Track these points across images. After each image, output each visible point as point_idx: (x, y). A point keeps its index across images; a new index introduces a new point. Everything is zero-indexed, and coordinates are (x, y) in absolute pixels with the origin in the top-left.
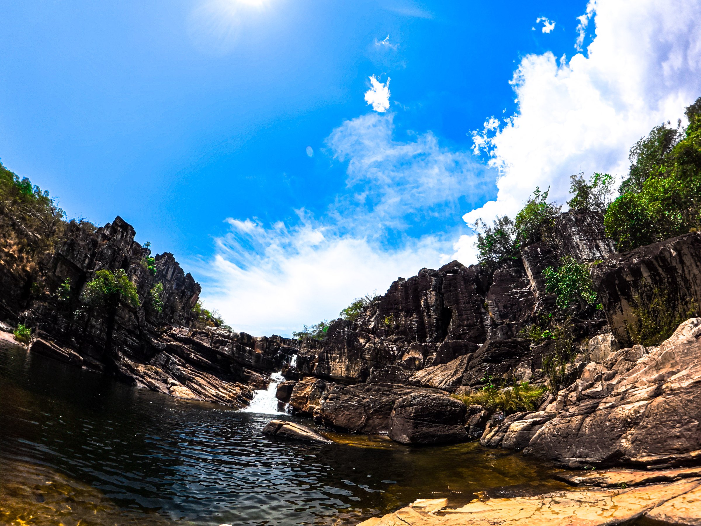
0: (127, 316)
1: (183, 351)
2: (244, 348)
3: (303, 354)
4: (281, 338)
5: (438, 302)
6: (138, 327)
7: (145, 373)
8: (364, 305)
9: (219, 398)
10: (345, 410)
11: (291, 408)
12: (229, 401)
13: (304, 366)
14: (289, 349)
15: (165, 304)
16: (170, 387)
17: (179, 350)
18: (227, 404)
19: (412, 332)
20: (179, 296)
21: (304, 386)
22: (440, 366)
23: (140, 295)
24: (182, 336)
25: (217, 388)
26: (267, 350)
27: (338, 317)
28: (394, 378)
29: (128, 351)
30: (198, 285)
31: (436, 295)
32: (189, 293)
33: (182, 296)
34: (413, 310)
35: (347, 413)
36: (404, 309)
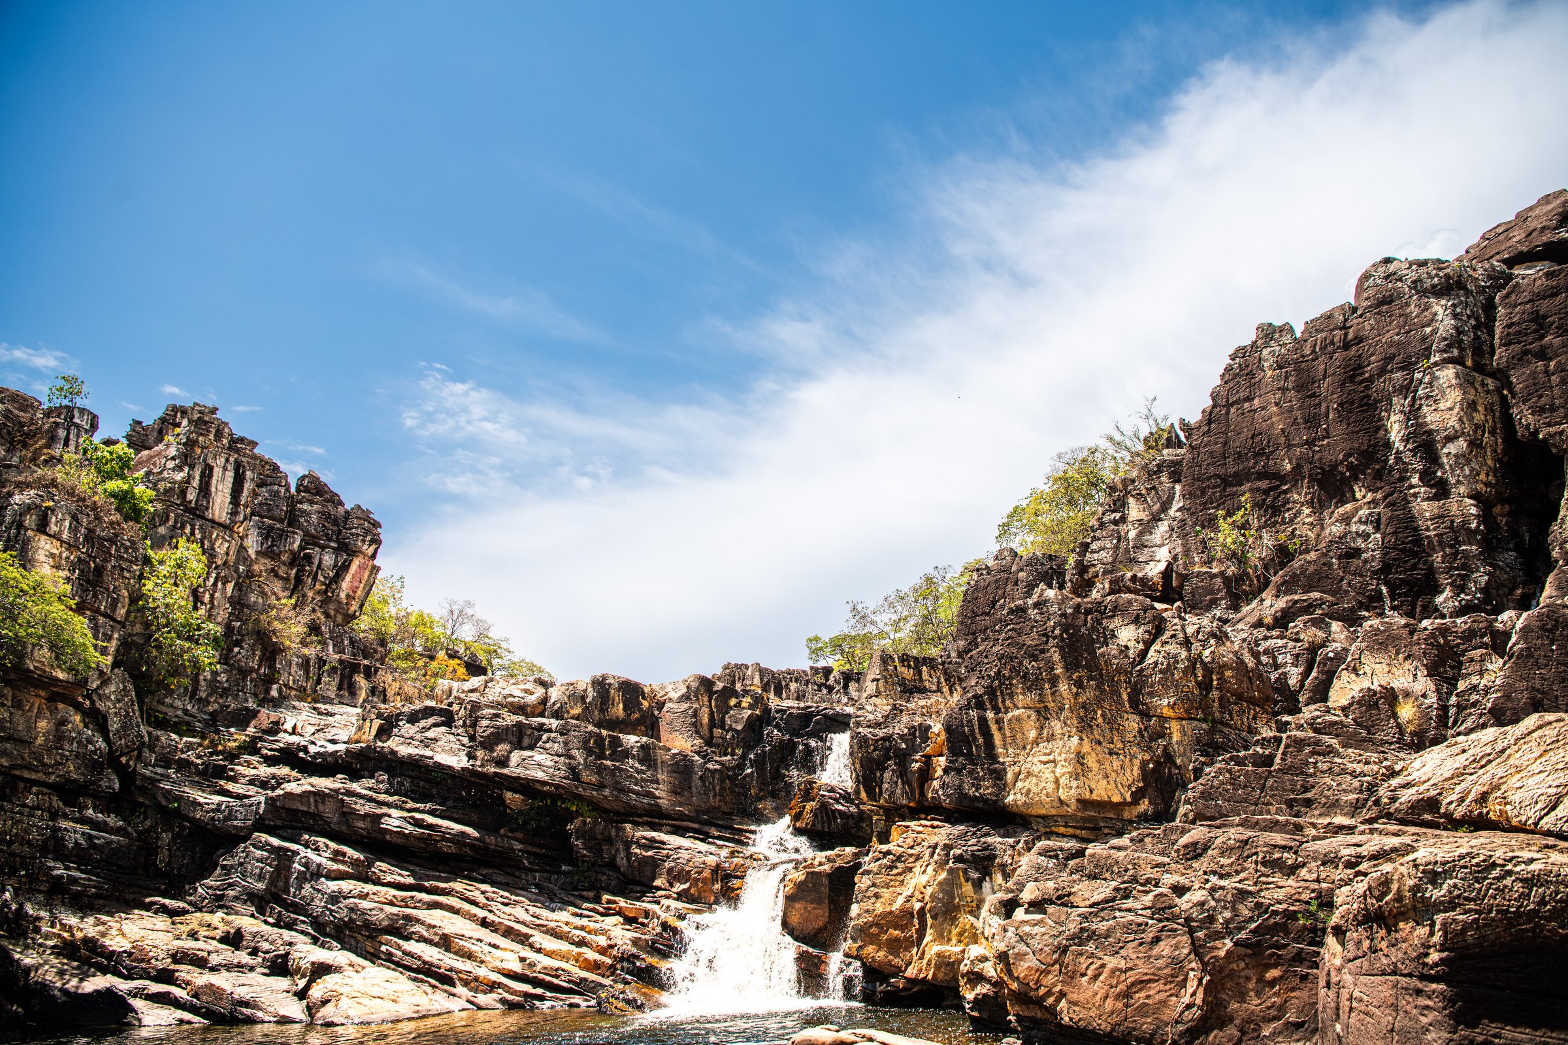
0: (43, 724)
1: (348, 814)
2: (616, 742)
3: (878, 725)
4: (763, 672)
5: (1479, 417)
6: (112, 759)
7: (179, 957)
8: (1108, 475)
9: (536, 982)
10: (1104, 949)
11: (855, 970)
12: (581, 987)
13: (887, 775)
14: (806, 717)
15: (229, 629)
16: (307, 987)
17: (328, 811)
18: (576, 999)
19: (1358, 573)
20: (287, 580)
21: (899, 864)
22: (1531, 721)
23: (92, 619)
24: (331, 748)
25: (523, 940)
26: (717, 732)
27: (996, 548)
28: (1306, 789)
29: (74, 881)
30: (365, 516)
31: (1465, 382)
32: (328, 559)
33: (299, 581)
34: (1350, 467)
35: (1112, 962)
36: (1306, 469)
